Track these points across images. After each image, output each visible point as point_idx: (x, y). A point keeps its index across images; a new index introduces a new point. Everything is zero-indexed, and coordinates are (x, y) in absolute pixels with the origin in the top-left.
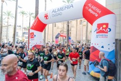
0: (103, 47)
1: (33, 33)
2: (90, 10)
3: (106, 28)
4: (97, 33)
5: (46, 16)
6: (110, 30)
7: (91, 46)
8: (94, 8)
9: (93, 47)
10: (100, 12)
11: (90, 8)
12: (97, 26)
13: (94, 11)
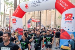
0: (69, 29)
1: (15, 19)
2: (60, 4)
3: (71, 17)
4: (65, 20)
5: (27, 6)
6: (74, 18)
7: (61, 28)
8: (63, 3)
9: (63, 29)
10: (67, 6)
11: (60, 3)
12: (65, 15)
13: (63, 5)
